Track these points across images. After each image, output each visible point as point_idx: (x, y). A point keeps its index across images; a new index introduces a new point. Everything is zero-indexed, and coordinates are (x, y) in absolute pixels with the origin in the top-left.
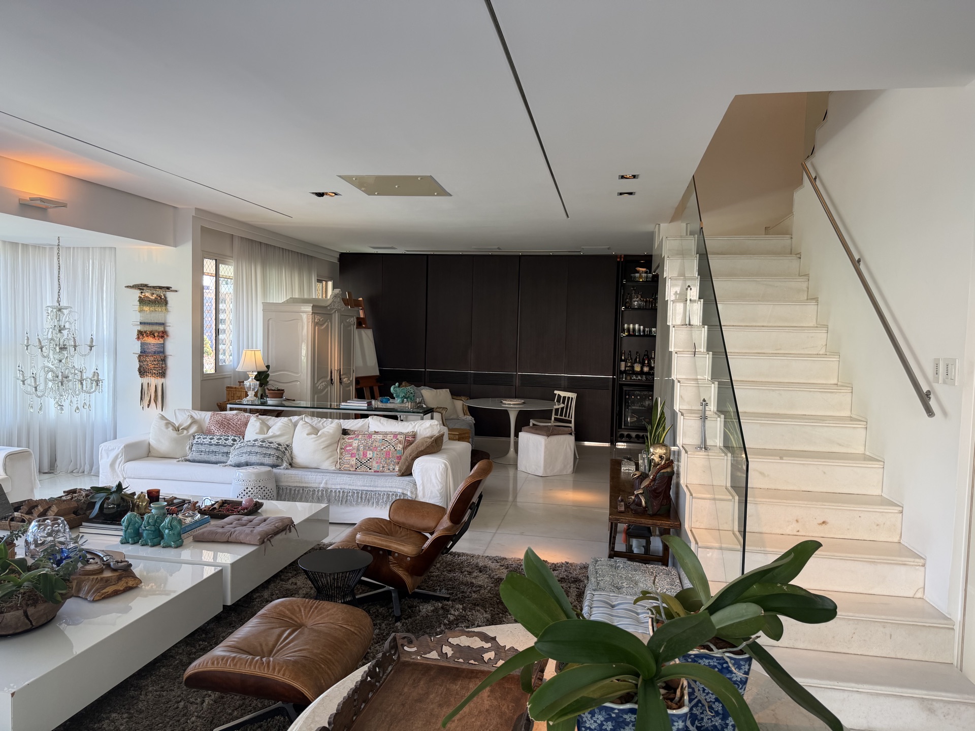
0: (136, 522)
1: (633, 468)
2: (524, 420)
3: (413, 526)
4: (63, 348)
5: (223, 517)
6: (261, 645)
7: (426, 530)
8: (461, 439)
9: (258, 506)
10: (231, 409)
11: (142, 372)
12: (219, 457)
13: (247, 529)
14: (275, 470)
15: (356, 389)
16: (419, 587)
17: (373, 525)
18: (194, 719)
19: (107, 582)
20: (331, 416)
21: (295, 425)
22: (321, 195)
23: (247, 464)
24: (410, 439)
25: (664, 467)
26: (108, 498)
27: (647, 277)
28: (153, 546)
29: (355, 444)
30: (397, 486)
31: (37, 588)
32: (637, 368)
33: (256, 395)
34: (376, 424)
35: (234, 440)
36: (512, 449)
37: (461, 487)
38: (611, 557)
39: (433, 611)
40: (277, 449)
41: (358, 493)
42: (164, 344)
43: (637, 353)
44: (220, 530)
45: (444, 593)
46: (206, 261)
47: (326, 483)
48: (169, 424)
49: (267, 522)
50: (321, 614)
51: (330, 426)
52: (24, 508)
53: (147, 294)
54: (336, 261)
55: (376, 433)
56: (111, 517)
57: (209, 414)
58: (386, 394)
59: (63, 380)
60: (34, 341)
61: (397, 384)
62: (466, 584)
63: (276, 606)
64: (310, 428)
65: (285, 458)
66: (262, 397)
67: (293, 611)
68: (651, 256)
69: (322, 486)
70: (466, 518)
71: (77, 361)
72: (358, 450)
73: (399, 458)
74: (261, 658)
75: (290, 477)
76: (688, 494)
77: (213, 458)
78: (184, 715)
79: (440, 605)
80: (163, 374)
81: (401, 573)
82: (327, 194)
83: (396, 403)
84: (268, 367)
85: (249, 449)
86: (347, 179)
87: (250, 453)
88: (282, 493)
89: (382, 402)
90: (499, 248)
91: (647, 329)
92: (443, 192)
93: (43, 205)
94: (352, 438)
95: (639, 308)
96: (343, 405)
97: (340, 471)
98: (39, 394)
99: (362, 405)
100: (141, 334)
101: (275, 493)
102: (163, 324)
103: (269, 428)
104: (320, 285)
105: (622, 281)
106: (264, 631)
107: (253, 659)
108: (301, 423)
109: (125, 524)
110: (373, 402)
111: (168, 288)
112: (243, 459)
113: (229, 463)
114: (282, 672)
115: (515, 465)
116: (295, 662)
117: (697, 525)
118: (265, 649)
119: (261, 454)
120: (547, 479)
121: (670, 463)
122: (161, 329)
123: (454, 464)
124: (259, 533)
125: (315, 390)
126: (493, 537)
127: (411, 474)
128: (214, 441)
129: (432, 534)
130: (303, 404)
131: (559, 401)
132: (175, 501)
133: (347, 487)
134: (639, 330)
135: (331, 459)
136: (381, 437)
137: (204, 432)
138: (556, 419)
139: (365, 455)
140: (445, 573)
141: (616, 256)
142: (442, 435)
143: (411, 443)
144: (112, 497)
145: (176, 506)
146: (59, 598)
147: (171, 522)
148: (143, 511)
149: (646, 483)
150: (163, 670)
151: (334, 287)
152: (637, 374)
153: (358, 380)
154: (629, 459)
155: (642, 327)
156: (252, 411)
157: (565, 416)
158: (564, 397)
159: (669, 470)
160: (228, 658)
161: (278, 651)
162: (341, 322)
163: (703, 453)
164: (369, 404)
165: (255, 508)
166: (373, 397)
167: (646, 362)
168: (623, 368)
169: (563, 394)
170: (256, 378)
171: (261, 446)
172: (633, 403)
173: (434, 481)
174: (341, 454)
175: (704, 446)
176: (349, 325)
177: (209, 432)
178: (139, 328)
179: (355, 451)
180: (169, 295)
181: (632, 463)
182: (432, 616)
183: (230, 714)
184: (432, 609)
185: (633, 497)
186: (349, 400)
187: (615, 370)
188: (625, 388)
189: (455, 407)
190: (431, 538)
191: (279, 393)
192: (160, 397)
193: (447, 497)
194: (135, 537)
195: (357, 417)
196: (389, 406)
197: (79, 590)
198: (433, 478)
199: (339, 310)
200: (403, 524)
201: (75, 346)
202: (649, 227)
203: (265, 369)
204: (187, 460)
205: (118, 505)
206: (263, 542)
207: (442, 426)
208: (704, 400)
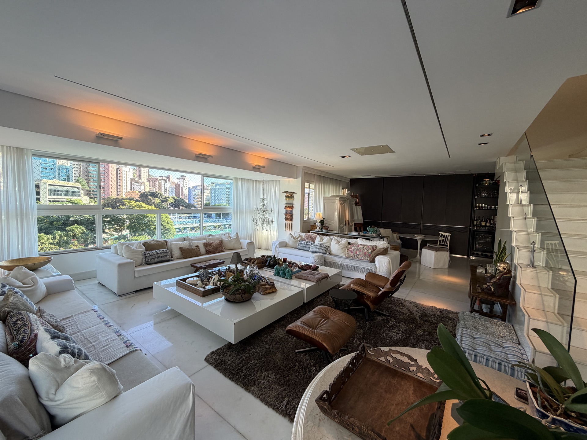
0: (278, 269)
1: (484, 271)
2: (424, 244)
3: (375, 284)
4: (264, 211)
5: (306, 270)
6: (313, 323)
7: (380, 286)
8: (396, 249)
9: (318, 267)
10: (312, 233)
11: (286, 219)
12: (307, 249)
13: (312, 276)
14: (324, 255)
15: (354, 228)
16: (376, 309)
17: (359, 282)
18: (290, 344)
19: (267, 289)
20: (345, 237)
21: (332, 240)
22: (343, 157)
23: (315, 252)
24: (374, 248)
25: (506, 273)
26: (271, 260)
27: (490, 183)
28: (283, 278)
29: (353, 248)
30: (368, 266)
31: (245, 288)
32: (483, 224)
33: (319, 228)
34: (360, 241)
35: (312, 243)
36: (418, 255)
37: (396, 272)
38: (471, 312)
39: (382, 320)
40: (325, 248)
41: (353, 267)
42: (292, 210)
43: (483, 217)
44: (304, 275)
45: (387, 313)
46: (306, 183)
47: (342, 262)
48: (292, 236)
49: (320, 274)
50: (336, 315)
51: (344, 241)
52: (249, 260)
53: (288, 195)
54: (349, 182)
55: (361, 245)
56: (271, 266)
57: (305, 234)
58: (365, 230)
59: (263, 221)
60: (256, 209)
61: (370, 227)
62: (397, 311)
63: (319, 309)
64: (336, 241)
65: (328, 251)
66: (322, 229)
67: (325, 312)
68: (494, 173)
69: (340, 262)
70: (398, 285)
71: (267, 215)
72: (354, 250)
73: (370, 255)
74: (312, 330)
75: (329, 258)
76: (522, 290)
77: (305, 249)
78: (287, 342)
79: (385, 318)
80: (292, 220)
81: (368, 303)
82: (346, 156)
83: (369, 234)
84: (324, 219)
85: (316, 247)
86: (353, 150)
87: (317, 248)
88: (326, 263)
89: (363, 233)
90: (415, 173)
91: (489, 206)
92: (392, 151)
93: (259, 167)
94: (352, 246)
95: (485, 197)
96: (349, 233)
97: (347, 258)
98: (257, 225)
99: (356, 234)
100: (286, 207)
101: (324, 263)
102: (292, 204)
103: (323, 240)
104: (343, 190)
105: (476, 185)
106: (315, 318)
107: (309, 329)
108: (334, 239)
109: (275, 269)
110: (360, 233)
111: (294, 192)
112: (314, 250)
113: (310, 251)
114: (319, 338)
115: (420, 263)
116: (324, 334)
117: (528, 306)
118: (314, 326)
119: (320, 249)
120: (436, 270)
121: (509, 272)
122: (291, 205)
123: (392, 260)
124: (317, 278)
125: (340, 227)
126: (409, 292)
127: (374, 262)
128: (305, 243)
129: (383, 288)
130: (335, 232)
131: (441, 236)
132: (292, 263)
133: (349, 264)
134: (485, 207)
135: (344, 253)
136: (363, 246)
137: (303, 240)
138: (439, 244)
139: (356, 253)
140: (388, 304)
141: (473, 174)
142: (388, 248)
143: (375, 250)
144: (273, 259)
145: (291, 264)
146: (251, 293)
147: (288, 270)
148: (281, 265)
149: (494, 280)
150: (282, 322)
151: (348, 191)
152: (483, 226)
153: (355, 224)
154: (481, 266)
155: (486, 205)
156: (318, 234)
157: (445, 243)
158: (444, 235)
159: (509, 275)
160: (301, 326)
161: (319, 327)
162: (350, 203)
163: (531, 270)
164: (359, 233)
165: (316, 269)
166: (361, 231)
167: (488, 221)
168: (475, 223)
169: (443, 234)
170: (320, 222)
171: (320, 246)
172: (480, 239)
173: (384, 266)
174: (348, 251)
175: (532, 265)
176: (353, 204)
177: (304, 240)
178: (285, 205)
179: (352, 251)
180: (294, 195)
181: (483, 268)
182: (381, 322)
183: (302, 346)
184: (382, 319)
185: (486, 286)
186: (352, 231)
187: (471, 224)
188: (476, 233)
189: (393, 237)
190: (383, 290)
191: (327, 228)
192: (291, 227)
193: (389, 274)
194: (277, 274)
195: (354, 238)
196: (366, 235)
197: (259, 290)
198: (383, 264)
199: (349, 199)
200: (371, 283)
201: (267, 211)
202: (494, 160)
203: (323, 219)
204: (298, 249)
205: (274, 262)
206: (318, 282)
207: (388, 244)
208: (533, 242)
